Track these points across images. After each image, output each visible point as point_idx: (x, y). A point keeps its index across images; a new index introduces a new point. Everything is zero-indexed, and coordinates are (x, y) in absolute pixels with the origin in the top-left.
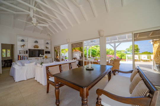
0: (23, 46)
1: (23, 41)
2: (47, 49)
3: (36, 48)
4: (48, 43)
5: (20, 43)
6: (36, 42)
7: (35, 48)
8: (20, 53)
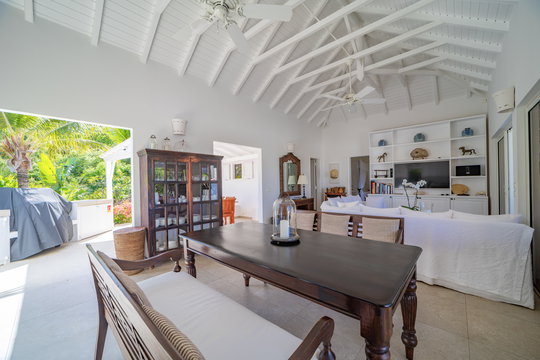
0: (383, 157)
1: (382, 143)
2: (467, 156)
3: (417, 157)
4: (468, 132)
5: (376, 152)
6: (420, 137)
7: (414, 157)
8: (376, 177)
